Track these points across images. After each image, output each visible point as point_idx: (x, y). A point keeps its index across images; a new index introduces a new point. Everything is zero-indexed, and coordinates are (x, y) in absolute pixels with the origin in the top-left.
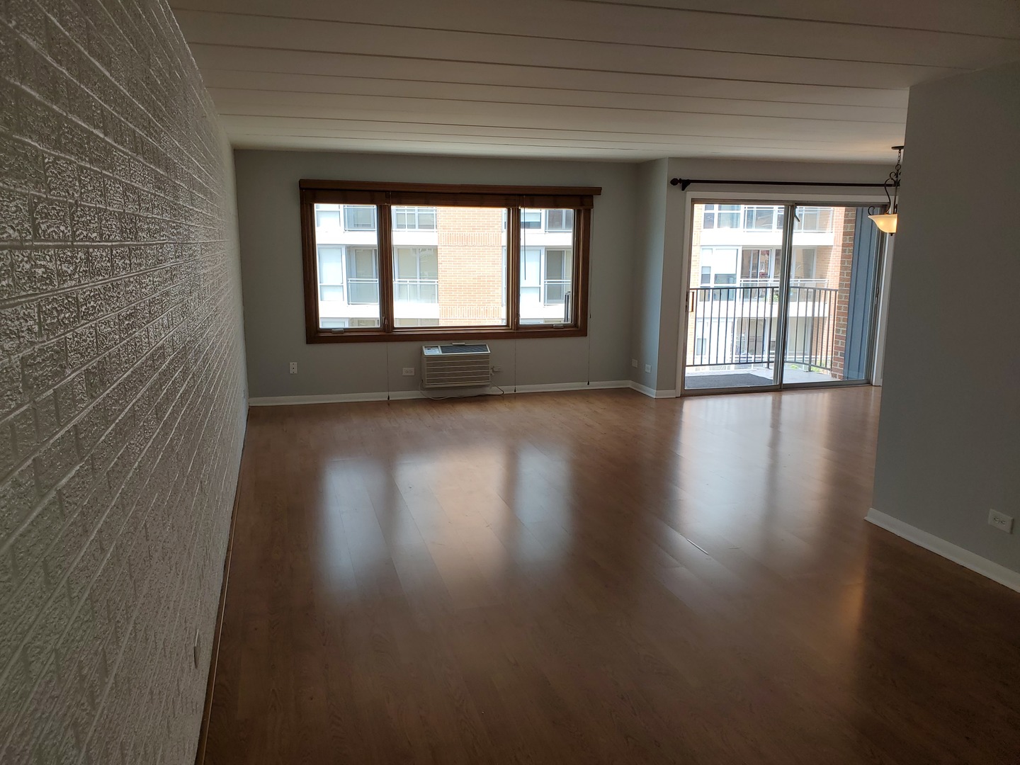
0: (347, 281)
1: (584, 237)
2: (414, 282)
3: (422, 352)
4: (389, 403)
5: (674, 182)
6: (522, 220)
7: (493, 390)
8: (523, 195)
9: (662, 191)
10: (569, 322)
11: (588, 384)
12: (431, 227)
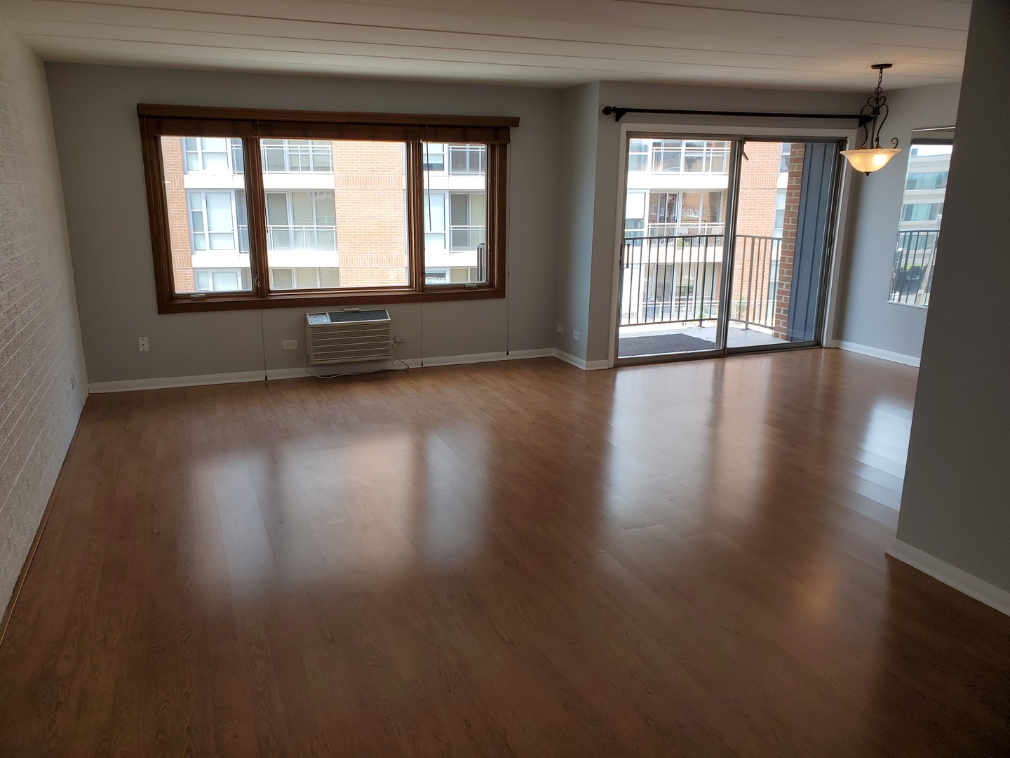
0: (238, 228)
1: (499, 178)
2: (310, 228)
3: (305, 321)
4: (267, 384)
5: (607, 111)
6: (425, 162)
7: (396, 365)
8: (424, 126)
9: (592, 122)
10: (484, 281)
11: (508, 354)
12: (327, 169)
